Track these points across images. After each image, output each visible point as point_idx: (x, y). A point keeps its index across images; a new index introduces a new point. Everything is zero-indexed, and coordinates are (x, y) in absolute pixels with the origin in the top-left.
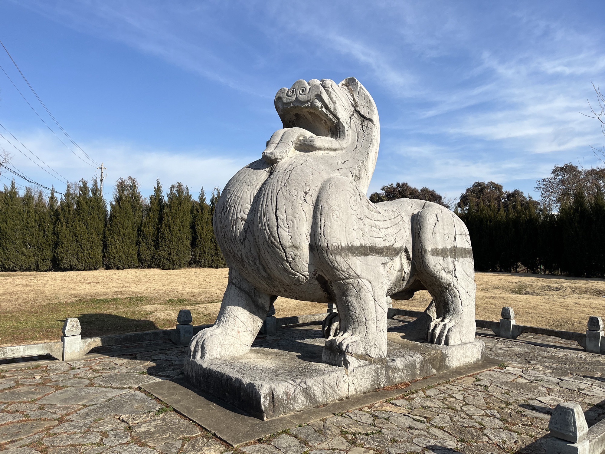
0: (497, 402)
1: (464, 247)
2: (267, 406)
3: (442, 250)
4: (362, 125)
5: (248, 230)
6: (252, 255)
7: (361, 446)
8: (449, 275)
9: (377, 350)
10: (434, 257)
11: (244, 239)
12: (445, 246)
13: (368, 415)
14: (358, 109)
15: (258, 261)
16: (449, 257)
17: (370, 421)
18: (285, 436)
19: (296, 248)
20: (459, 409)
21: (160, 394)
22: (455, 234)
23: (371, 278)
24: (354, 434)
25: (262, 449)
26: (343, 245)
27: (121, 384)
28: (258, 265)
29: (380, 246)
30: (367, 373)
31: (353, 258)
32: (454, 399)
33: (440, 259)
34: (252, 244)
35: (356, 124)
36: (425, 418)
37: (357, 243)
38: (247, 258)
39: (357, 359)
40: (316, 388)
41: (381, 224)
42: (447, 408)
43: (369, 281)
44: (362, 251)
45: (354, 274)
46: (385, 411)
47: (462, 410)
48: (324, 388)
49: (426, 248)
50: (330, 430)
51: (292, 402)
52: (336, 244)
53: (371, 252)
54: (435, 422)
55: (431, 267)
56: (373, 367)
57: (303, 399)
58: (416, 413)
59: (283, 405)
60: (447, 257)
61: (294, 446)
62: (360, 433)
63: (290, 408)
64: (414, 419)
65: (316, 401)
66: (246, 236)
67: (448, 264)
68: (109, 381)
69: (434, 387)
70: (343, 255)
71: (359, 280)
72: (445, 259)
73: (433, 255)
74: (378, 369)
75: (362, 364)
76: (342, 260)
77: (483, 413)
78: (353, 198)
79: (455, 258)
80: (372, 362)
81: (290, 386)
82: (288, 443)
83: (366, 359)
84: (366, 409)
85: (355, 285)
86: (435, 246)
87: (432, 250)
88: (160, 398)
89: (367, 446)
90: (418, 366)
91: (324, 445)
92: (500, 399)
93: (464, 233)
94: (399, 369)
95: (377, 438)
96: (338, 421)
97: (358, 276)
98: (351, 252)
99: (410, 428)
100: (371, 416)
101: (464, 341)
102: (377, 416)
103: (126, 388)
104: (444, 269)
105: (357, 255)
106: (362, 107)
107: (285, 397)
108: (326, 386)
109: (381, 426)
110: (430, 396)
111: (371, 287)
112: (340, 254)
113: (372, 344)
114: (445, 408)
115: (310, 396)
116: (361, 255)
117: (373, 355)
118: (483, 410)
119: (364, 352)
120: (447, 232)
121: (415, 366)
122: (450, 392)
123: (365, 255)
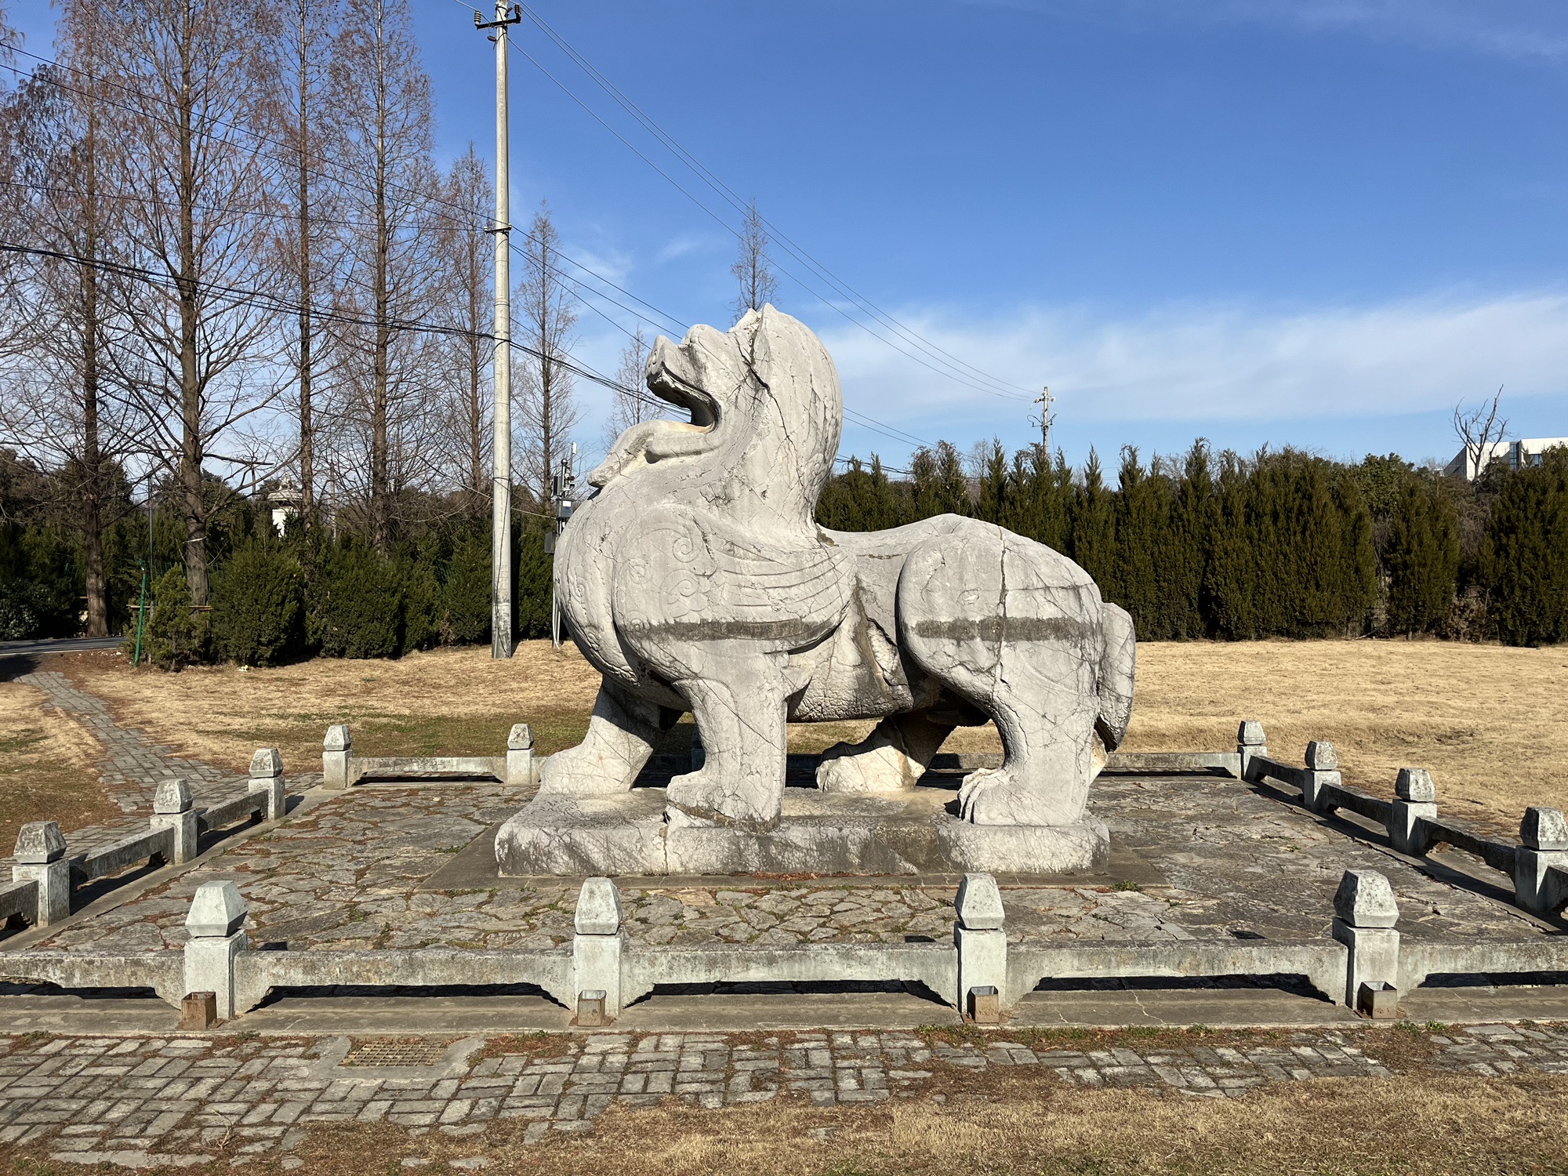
1: (1032, 616)
2: (503, 856)
3: (952, 623)
4: (755, 398)
7: (528, 920)
8: (985, 678)
10: (926, 640)
12: (961, 616)
14: (755, 367)
16: (978, 639)
18: (483, 895)
23: (729, 678)
26: (655, 623)
29: (759, 620)
31: (681, 644)
32: (824, 908)
33: (946, 643)
35: (746, 399)
37: (693, 619)
39: (686, 813)
40: (591, 847)
41: (769, 581)
43: (724, 683)
44: (706, 630)
45: (688, 672)
46: (672, 899)
47: (786, 921)
48: (608, 849)
51: (544, 859)
52: (638, 622)
53: (730, 631)
55: (924, 659)
59: (528, 859)
60: (973, 638)
61: (466, 904)
63: (541, 867)
64: (680, 913)
65: (594, 866)
67: (972, 652)
70: (657, 638)
71: (700, 682)
72: (962, 643)
73: (921, 636)
74: (739, 837)
78: (684, 540)
79: (999, 641)
80: (722, 822)
81: (544, 836)
82: (468, 901)
83: (709, 818)
84: (655, 892)
85: (696, 690)
86: (931, 617)
87: (918, 625)
88: (478, 838)
90: (854, 849)
93: (1037, 587)
94: (799, 847)
97: (697, 674)
98: (672, 634)
101: (1023, 820)
102: (642, 900)
104: (962, 665)
105: (691, 638)
106: (760, 363)
107: (531, 850)
108: (612, 846)
110: (805, 897)
111: (728, 695)
112: (648, 638)
115: (582, 858)
116: (704, 638)
117: (727, 813)
119: (707, 805)
120: (972, 587)
121: (846, 848)
122: (853, 899)
123: (715, 638)
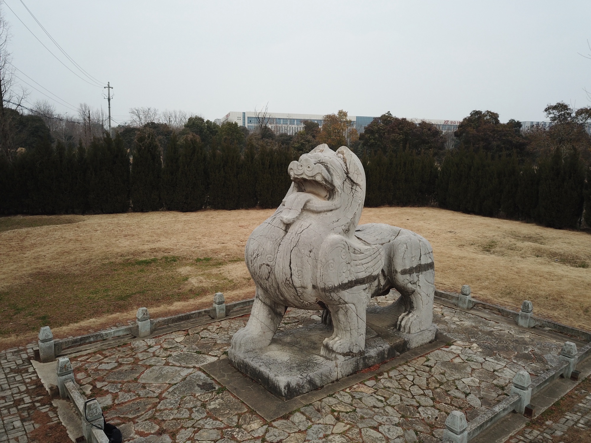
0: (435, 383)
1: (426, 263)
3: (409, 269)
4: (352, 189)
5: (271, 272)
6: (273, 287)
7: (342, 422)
8: (415, 286)
9: (358, 347)
10: (403, 276)
11: (268, 277)
12: (411, 266)
13: (349, 396)
14: (349, 175)
15: (278, 291)
16: (415, 273)
17: (349, 401)
18: (298, 414)
19: (304, 288)
20: (408, 389)
21: (215, 375)
22: (421, 255)
23: (355, 302)
24: (339, 412)
25: (285, 424)
26: (336, 285)
27: (187, 364)
28: (278, 293)
29: (362, 277)
30: (350, 363)
31: (343, 292)
32: (406, 380)
33: (407, 276)
34: (273, 281)
35: (348, 187)
36: (385, 397)
37: (346, 281)
38: (270, 288)
39: (343, 356)
40: (316, 379)
41: (363, 261)
42: (401, 388)
43: (353, 304)
44: (349, 285)
45: (343, 302)
46: (360, 392)
47: (410, 391)
48: (322, 378)
49: (397, 270)
50: (324, 409)
51: (301, 389)
52: (331, 286)
53: (355, 284)
54: (390, 402)
55: (400, 282)
56: (355, 359)
57: (308, 386)
58: (379, 393)
59: (296, 391)
60: (413, 273)
61: (303, 422)
62: (342, 412)
63: (300, 392)
64: (378, 399)
65: (316, 385)
66: (269, 276)
67: (413, 277)
68: (178, 361)
69: (395, 368)
70: (336, 291)
71: (347, 305)
72: (411, 275)
73: (402, 274)
74: (358, 359)
75: (347, 358)
76: (335, 295)
77: (422, 392)
78: (344, 250)
79: (419, 273)
80: (354, 356)
81: (300, 380)
82: (299, 419)
83: (350, 355)
84: (348, 390)
85: (344, 308)
86: (404, 268)
87: (401, 271)
88: (216, 379)
89: (346, 422)
90: (386, 352)
91: (321, 421)
92: (437, 380)
93: (428, 252)
94: (373, 357)
95: (352, 416)
96: (329, 402)
97: (346, 302)
99: (374, 407)
100: (351, 397)
101: (422, 329)
102: (354, 397)
103: (191, 368)
104: (410, 282)
105: (345, 289)
106: (352, 174)
107: (297, 387)
108: (323, 376)
109: (356, 405)
110: (391, 377)
111: (355, 308)
112: (334, 292)
113: (354, 344)
114: (399, 388)
115: (313, 383)
116: (349, 288)
117: (354, 352)
118: (423, 390)
119: (349, 351)
120: (413, 255)
121: (384, 353)
122: (405, 373)
123: (351, 287)
